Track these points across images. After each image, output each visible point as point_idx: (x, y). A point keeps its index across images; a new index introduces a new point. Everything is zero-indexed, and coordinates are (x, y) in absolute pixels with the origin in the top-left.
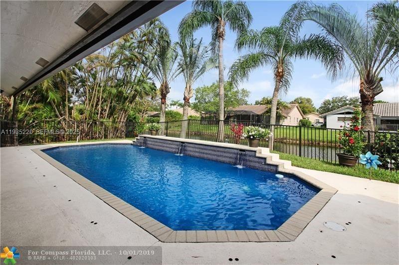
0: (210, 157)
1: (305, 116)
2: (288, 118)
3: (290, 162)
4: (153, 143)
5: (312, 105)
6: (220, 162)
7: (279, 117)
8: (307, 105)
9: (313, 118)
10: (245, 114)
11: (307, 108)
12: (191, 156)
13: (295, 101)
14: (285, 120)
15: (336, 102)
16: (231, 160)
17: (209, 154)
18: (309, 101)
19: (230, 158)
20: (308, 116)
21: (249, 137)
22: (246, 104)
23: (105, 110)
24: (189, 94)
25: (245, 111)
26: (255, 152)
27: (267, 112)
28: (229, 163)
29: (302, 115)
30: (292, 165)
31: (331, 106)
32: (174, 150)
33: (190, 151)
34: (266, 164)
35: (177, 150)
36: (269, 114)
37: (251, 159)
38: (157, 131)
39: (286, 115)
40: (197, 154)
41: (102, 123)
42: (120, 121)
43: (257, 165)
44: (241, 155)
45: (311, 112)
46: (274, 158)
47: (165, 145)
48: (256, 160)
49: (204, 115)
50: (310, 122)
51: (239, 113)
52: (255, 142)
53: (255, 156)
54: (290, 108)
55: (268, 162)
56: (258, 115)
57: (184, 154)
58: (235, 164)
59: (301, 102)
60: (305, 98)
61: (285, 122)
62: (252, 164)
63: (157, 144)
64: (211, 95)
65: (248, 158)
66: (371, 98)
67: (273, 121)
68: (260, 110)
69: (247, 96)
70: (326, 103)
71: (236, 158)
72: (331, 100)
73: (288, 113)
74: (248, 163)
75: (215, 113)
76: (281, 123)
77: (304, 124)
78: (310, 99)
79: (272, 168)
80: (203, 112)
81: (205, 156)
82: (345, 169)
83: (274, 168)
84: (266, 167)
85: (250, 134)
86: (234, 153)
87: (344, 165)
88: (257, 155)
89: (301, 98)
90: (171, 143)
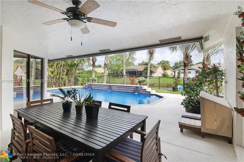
0: (123, 91)
1: (165, 72)
2: (156, 72)
3: (155, 91)
4: (95, 87)
5: (169, 65)
6: (128, 92)
7: (151, 72)
8: (167, 65)
9: (169, 72)
10: (134, 71)
11: (167, 66)
12: (114, 91)
13: (160, 62)
14: (155, 74)
15: (181, 63)
16: (132, 91)
17: (123, 90)
18: (168, 62)
19: (132, 90)
20: (167, 71)
21: (139, 82)
22: (133, 65)
23: (64, 71)
24: (107, 62)
25: (133, 69)
26: (142, 87)
27: (145, 69)
28: (132, 93)
29: (163, 71)
30: (156, 92)
31: (178, 66)
32: (106, 89)
33: (114, 89)
34: (146, 92)
35: (107, 89)
36: (146, 71)
37: (140, 90)
38: (95, 81)
39: (155, 71)
40: (117, 90)
41: (62, 78)
42: (72, 77)
43: (143, 92)
44: (136, 89)
45: (168, 69)
46: (149, 89)
47: (101, 87)
48: (142, 90)
49: (110, 72)
50: (168, 75)
51: (130, 71)
52: (142, 83)
53: (142, 89)
54: (157, 67)
55: (147, 91)
56: (140, 72)
57: (111, 90)
58: (134, 93)
59: (164, 63)
60: (165, 61)
61: (155, 75)
62: (141, 92)
63: (97, 87)
64: (115, 60)
65: (139, 90)
66: (187, 64)
67: (148, 74)
68: (141, 69)
69: (134, 61)
70: (176, 64)
71: (134, 91)
72: (179, 62)
73: (156, 70)
74: (139, 92)
75: (117, 71)
76: (152, 76)
77: (165, 76)
78: (168, 61)
79: (148, 93)
80: (110, 70)
81: (121, 90)
82: (175, 92)
83: (149, 93)
84: (146, 93)
85: (140, 80)
86: (134, 89)
87: (174, 91)
88: (143, 88)
89: (163, 61)
90: (104, 86)
